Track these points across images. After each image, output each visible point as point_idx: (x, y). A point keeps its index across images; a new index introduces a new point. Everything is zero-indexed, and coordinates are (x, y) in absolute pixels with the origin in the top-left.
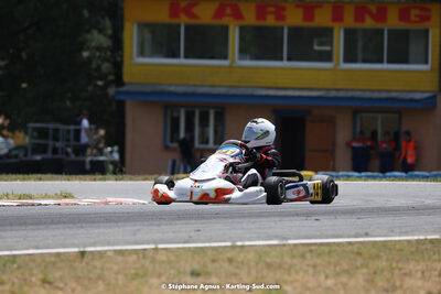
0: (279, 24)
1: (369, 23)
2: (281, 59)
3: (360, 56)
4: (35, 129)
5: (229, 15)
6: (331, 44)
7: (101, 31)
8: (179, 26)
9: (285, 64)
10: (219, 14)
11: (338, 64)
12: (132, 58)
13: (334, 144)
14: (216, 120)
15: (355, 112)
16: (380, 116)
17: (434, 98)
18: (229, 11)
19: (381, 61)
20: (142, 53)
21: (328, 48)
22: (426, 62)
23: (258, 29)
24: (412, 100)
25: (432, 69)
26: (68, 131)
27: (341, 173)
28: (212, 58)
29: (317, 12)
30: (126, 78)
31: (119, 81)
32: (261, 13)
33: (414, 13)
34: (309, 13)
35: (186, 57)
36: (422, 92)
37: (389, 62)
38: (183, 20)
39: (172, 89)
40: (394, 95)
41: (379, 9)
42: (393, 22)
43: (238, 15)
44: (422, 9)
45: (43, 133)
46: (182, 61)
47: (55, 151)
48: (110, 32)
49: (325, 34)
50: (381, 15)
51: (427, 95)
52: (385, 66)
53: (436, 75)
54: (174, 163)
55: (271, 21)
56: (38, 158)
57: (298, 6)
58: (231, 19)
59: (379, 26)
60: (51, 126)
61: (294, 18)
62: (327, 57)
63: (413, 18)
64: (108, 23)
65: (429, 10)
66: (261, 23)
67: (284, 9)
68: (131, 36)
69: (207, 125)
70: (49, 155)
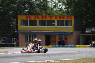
0: (46, 19)
1: (61, 19)
2: (46, 26)
3: (60, 25)
4: (2, 38)
5: (37, 18)
6: (55, 23)
7: (14, 21)
8: (28, 20)
9: (47, 26)
10: (35, 18)
11: (56, 26)
12: (20, 26)
13: (56, 41)
14: (35, 36)
15: (59, 35)
16: (63, 35)
17: (73, 32)
18: (37, 17)
19: (64, 26)
20: (21, 25)
21: (54, 24)
22: (71, 26)
23: (42, 20)
24: (69, 33)
25: (72, 27)
26: (8, 39)
27: (56, 46)
28: (34, 26)
29: (52, 17)
30: (19, 29)
31: (17, 30)
32: (42, 17)
33: (69, 17)
34: (51, 18)
35: (29, 25)
36: (71, 31)
37: (65, 26)
38: (29, 19)
39: (27, 31)
40: (66, 32)
41: (63, 17)
42: (66, 19)
43: (38, 18)
44: (71, 17)
45: (4, 39)
46: (29, 26)
47: (6, 42)
48: (16, 21)
49: (54, 21)
50: (63, 18)
51: (72, 32)
52: (64, 27)
53: (73, 28)
54: (27, 44)
55: (44, 19)
56: (3, 44)
57: (49, 16)
58: (37, 19)
59: (63, 20)
60: (5, 38)
61: (48, 18)
62: (54, 25)
63: (69, 18)
64: (16, 20)
65: (72, 17)
66: (42, 19)
67: (46, 17)
68: (19, 22)
69: (33, 37)
70: (5, 43)
